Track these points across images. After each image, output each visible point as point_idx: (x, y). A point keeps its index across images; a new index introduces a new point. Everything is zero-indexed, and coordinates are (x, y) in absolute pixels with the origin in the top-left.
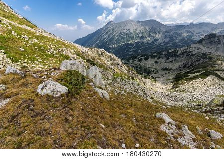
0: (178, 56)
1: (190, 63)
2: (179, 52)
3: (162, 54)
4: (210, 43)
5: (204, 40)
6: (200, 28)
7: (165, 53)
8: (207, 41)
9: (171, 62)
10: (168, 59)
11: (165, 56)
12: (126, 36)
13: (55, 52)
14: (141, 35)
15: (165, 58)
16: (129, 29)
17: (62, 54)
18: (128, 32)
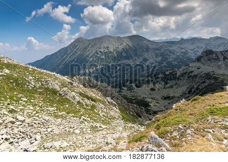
0: (178, 79)
1: (195, 87)
2: (178, 74)
3: (158, 78)
4: (209, 60)
5: (203, 57)
6: (193, 44)
7: (161, 76)
8: (206, 58)
9: (172, 87)
10: (166, 83)
11: (163, 79)
12: (103, 57)
13: (38, 86)
14: (124, 55)
15: (163, 83)
16: (108, 48)
17: (48, 88)
18: (106, 50)
